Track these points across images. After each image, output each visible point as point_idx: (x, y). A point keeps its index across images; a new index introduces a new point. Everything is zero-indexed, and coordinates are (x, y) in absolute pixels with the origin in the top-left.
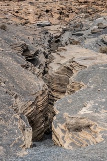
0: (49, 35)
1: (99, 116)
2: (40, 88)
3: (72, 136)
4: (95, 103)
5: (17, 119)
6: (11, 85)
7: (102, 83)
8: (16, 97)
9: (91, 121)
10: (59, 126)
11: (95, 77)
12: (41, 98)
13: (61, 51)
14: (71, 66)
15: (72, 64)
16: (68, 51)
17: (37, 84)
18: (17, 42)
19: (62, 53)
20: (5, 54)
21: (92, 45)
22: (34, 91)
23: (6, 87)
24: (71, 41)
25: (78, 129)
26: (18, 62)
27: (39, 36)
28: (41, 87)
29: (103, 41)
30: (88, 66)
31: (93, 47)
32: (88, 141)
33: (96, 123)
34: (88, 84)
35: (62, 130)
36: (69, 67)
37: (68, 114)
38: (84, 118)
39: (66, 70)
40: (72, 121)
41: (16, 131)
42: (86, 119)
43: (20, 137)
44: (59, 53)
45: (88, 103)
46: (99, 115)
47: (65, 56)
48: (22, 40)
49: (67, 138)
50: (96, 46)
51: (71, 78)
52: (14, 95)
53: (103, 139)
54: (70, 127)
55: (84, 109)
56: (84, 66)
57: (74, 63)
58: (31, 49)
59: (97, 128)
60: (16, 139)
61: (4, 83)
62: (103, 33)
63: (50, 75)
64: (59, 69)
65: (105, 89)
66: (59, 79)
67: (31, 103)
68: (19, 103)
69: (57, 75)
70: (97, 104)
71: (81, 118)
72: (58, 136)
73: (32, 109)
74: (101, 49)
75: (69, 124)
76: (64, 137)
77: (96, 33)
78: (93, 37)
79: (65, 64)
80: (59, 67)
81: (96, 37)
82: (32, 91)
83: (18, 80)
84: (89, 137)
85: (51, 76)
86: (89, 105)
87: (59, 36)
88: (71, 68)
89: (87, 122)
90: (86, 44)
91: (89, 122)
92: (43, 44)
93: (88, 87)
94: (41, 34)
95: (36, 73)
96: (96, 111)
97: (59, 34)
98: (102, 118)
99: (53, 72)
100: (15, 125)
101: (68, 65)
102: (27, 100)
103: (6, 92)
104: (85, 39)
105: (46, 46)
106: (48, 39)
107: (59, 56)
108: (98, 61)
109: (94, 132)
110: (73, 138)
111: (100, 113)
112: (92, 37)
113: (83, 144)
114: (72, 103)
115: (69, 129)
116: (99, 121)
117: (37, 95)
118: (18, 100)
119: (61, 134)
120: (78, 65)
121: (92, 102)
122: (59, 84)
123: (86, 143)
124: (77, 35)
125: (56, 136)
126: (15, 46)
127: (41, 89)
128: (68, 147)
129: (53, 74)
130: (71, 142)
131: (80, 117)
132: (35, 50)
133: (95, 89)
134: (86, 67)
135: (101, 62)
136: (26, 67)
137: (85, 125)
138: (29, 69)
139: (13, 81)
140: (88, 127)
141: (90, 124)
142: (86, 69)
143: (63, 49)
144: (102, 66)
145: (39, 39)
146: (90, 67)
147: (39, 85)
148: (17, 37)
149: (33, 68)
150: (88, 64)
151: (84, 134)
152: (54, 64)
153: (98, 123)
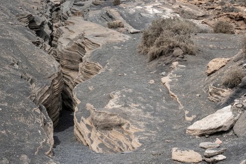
0: (50, 3)
1: (130, 112)
2: (55, 70)
3: (100, 135)
4: (121, 95)
5: (38, 114)
6: (25, 67)
7: (121, 66)
8: (32, 82)
9: (122, 119)
10: (82, 120)
11: (112, 58)
12: (56, 81)
13: (68, 24)
14: (83, 43)
15: (84, 41)
16: (76, 25)
17: (52, 66)
18: (23, 13)
19: (70, 27)
20: (15, 29)
21: (97, 18)
22: (49, 74)
23: (21, 70)
24: (72, 11)
25: (107, 127)
26: (29, 39)
27: (41, 5)
28: (57, 69)
29: (107, 14)
30: (101, 45)
31: (97, 20)
32: (120, 143)
33: (128, 122)
34: (106, 67)
35: (87, 125)
36: (81, 44)
37: (92, 106)
38: (114, 115)
39: (77, 46)
40: (99, 117)
41: (40, 132)
42: (116, 116)
43: (44, 140)
44: (67, 26)
45: (114, 94)
46: (129, 110)
47: (74, 30)
48: (27, 10)
49: (95, 137)
50: (100, 19)
51: (85, 56)
52: (30, 80)
53: (141, 144)
54: (97, 124)
55: (111, 102)
56: (97, 44)
57: (86, 40)
58: (37, 21)
59: (130, 128)
60: (41, 143)
61: (17, 64)
62: (105, 6)
63: (60, 50)
64: (68, 44)
65: (125, 74)
66: (70, 56)
67: (48, 88)
68: (35, 89)
69: (67, 51)
70: (124, 96)
71: (111, 115)
72: (82, 133)
73: (48, 95)
74: (109, 24)
75: (96, 120)
76: (90, 135)
77: (98, 5)
78: (97, 10)
79: (75, 39)
80: (68, 42)
81: (99, 9)
82: (47, 74)
83: (32, 60)
84: (122, 138)
85: (61, 52)
86: (116, 97)
87: (60, 5)
88: (83, 45)
89: (118, 120)
90: (90, 16)
91: (120, 120)
92: (45, 13)
93: (107, 71)
94: (44, 3)
95: (47, 49)
96: (126, 106)
97: (59, 3)
98: (133, 115)
99: (63, 48)
100: (37, 122)
101: (79, 41)
102: (43, 85)
103: (22, 77)
104: (89, 10)
105: (48, 15)
106: (50, 8)
107: (67, 29)
108: (110, 39)
109: (127, 132)
110: (102, 137)
111: (130, 107)
112: (95, 9)
113: (114, 146)
114: (94, 92)
115: (96, 126)
116: (131, 119)
117: (53, 78)
118: (34, 85)
119: (86, 131)
120: (90, 42)
121: (118, 93)
122: (69, 61)
123: (119, 146)
124: (78, 5)
125: (80, 132)
126: (21, 17)
127: (57, 72)
128: (97, 148)
129: (63, 50)
130: (99, 142)
131: (109, 113)
132: (41, 21)
133: (115, 73)
134: (99, 45)
135: (114, 40)
136: (37, 44)
137: (116, 123)
138: (41, 45)
139: (27, 61)
140: (120, 125)
141: (122, 122)
142: (100, 48)
143: (71, 22)
144: (116, 45)
145: (41, 8)
146: (103, 45)
147: (54, 67)
148: (22, 7)
149: (43, 44)
150: (101, 41)
151: (114, 134)
152: (63, 39)
153: (131, 122)
